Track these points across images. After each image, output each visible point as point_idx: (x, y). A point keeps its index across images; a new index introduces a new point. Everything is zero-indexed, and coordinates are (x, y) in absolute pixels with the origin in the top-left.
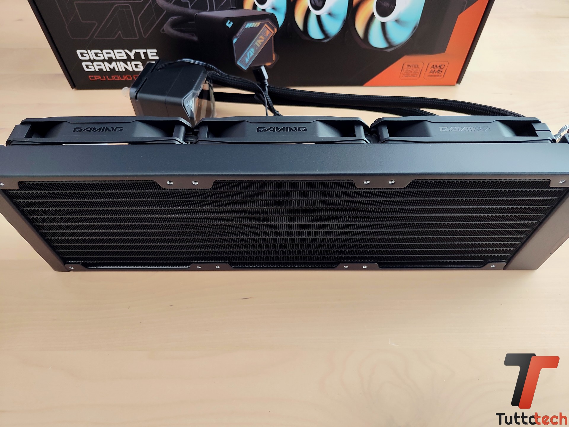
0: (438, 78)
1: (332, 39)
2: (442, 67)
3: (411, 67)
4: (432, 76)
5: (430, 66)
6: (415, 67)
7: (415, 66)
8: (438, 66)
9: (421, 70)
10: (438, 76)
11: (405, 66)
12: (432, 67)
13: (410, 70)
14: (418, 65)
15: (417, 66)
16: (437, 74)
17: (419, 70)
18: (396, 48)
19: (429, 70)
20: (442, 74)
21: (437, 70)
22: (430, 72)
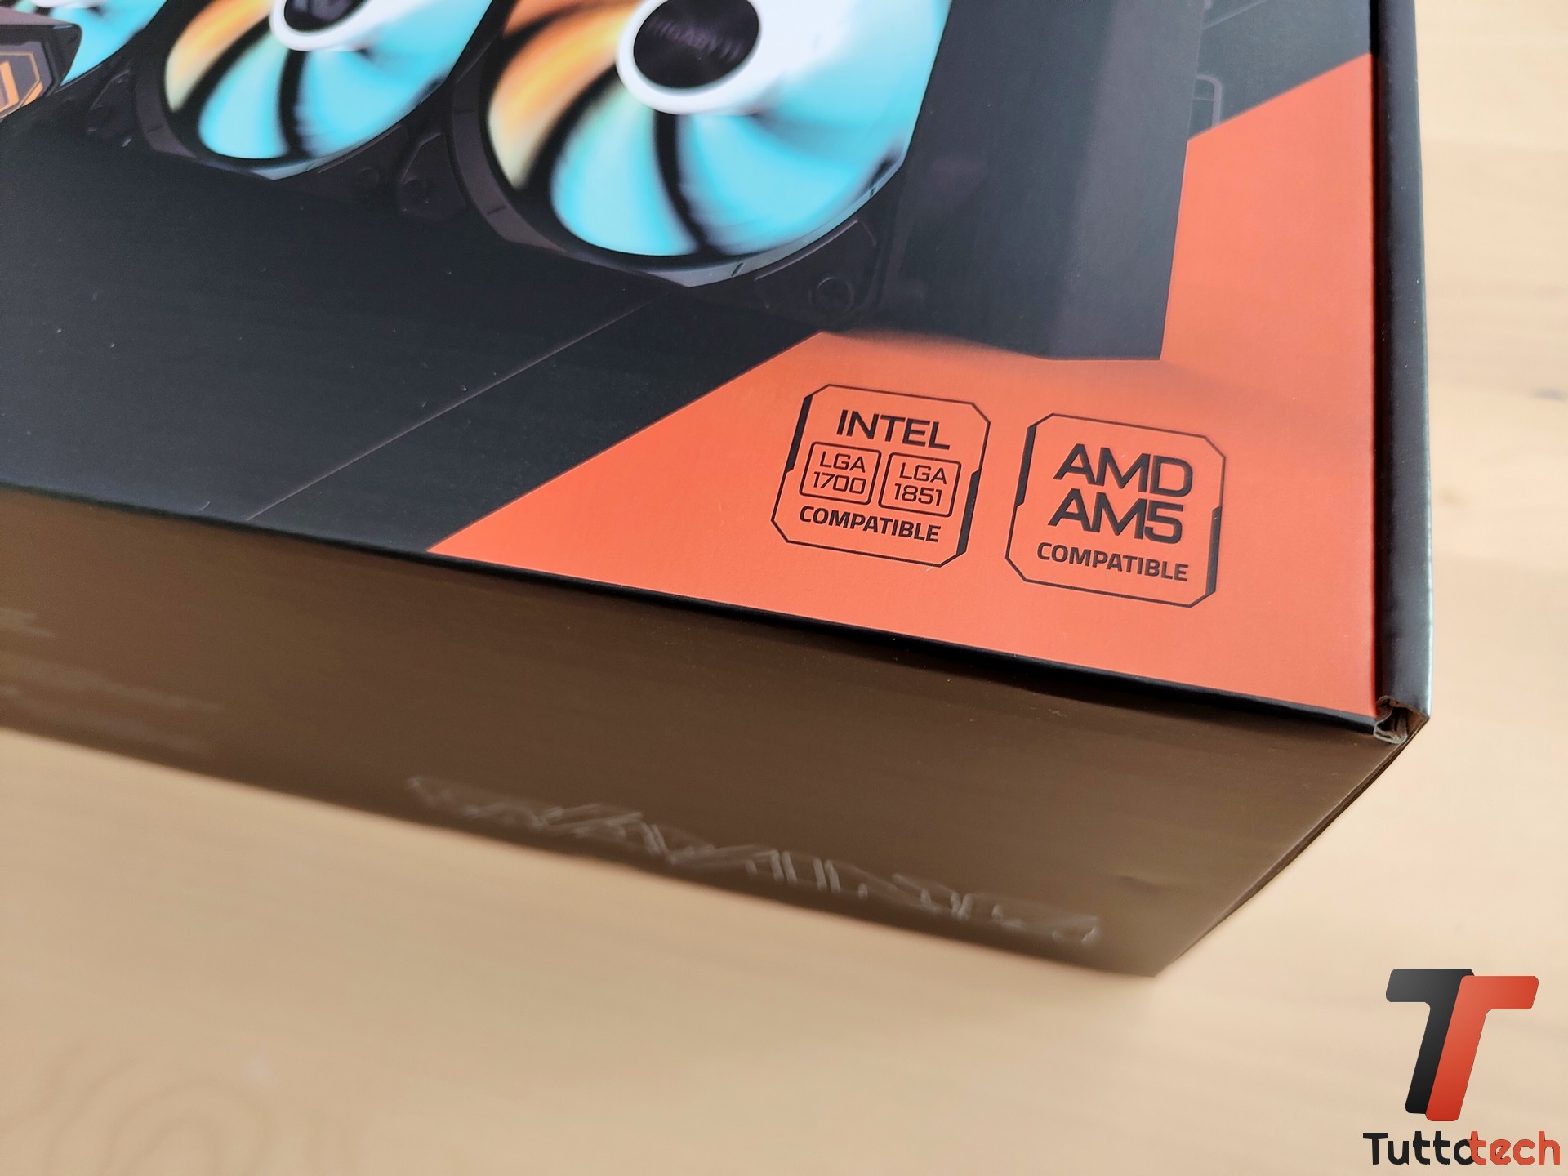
0: (1156, 586)
1: (322, 167)
2: (1172, 477)
3: (870, 434)
4: (1075, 555)
5: (1051, 452)
6: (906, 440)
7: (908, 431)
8: (1125, 463)
9: (976, 477)
10: (1153, 568)
11: (823, 424)
12: (1067, 468)
13: (870, 460)
14: (936, 425)
15: (929, 429)
16: (1127, 543)
17: (950, 471)
18: (747, 266)
19: (1047, 492)
20: (1193, 550)
21: (1123, 499)
22: (1062, 513)
